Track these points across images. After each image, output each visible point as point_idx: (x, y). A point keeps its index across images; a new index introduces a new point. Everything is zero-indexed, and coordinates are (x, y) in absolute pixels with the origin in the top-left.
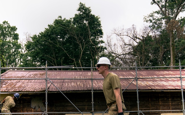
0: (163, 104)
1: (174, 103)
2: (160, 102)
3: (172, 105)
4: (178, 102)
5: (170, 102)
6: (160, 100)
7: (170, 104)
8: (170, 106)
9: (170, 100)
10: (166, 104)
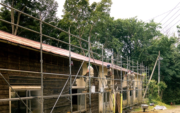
0: (12, 62)
1: (22, 63)
2: (9, 59)
3: (21, 65)
4: (27, 62)
5: (19, 61)
6: (9, 56)
7: (19, 63)
8: (19, 66)
9: (19, 58)
10: (16, 63)
